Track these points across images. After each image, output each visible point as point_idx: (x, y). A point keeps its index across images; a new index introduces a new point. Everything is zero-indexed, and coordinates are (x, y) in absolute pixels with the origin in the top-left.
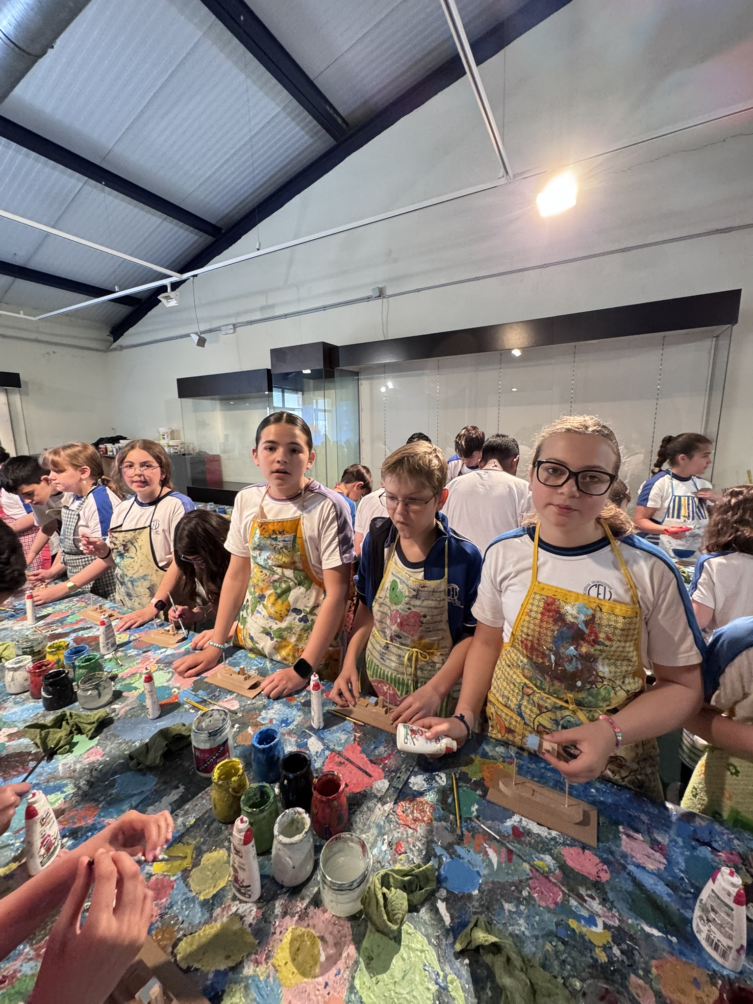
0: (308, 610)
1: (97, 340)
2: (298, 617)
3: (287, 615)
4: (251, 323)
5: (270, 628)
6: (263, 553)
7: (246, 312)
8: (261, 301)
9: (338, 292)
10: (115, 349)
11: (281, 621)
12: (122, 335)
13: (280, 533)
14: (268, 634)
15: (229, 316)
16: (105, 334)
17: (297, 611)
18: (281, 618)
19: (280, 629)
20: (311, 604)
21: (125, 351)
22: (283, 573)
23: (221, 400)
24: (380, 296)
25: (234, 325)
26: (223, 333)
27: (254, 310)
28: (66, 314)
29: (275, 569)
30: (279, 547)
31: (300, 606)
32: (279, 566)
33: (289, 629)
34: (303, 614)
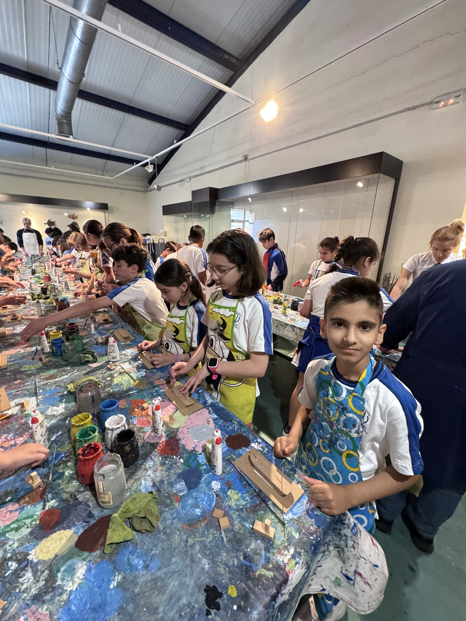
1: (141, 186)
4: (196, 176)
7: (195, 170)
8: (200, 164)
9: (230, 158)
10: (149, 191)
15: (188, 173)
16: (146, 183)
21: (152, 192)
24: (245, 160)
25: (190, 177)
26: (186, 182)
28: (126, 174)
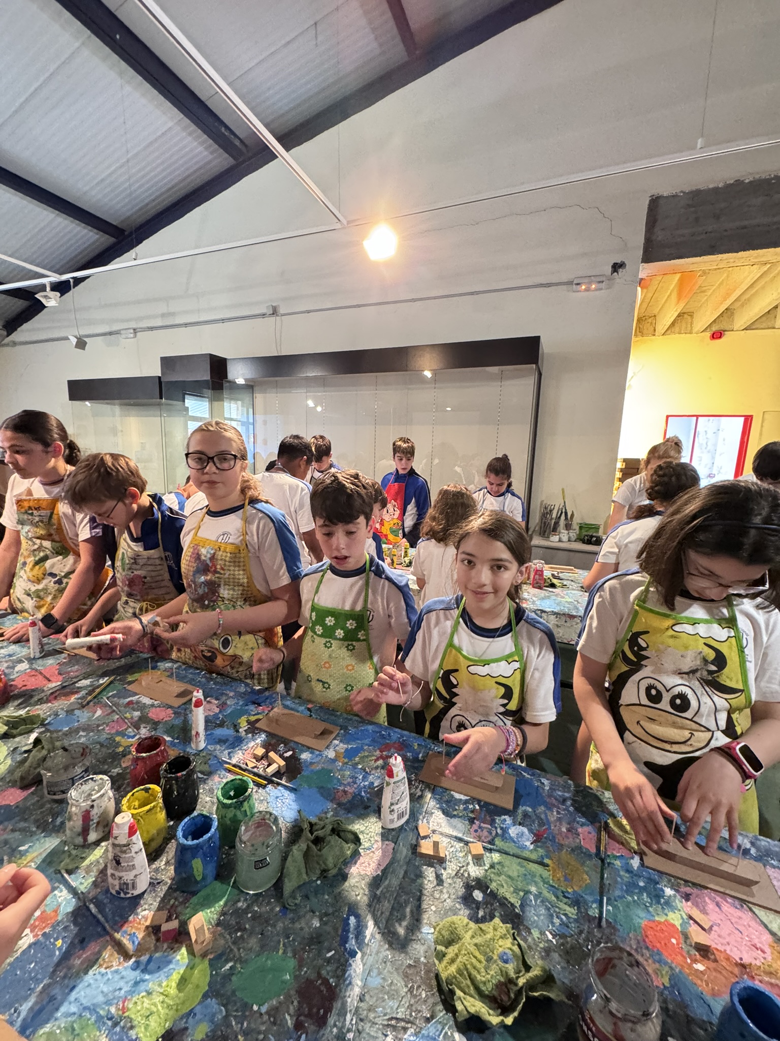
0: (63, 574)
2: (54, 580)
3: (43, 579)
4: (151, 329)
5: (29, 589)
6: (25, 527)
7: (149, 317)
8: (162, 308)
9: (236, 306)
10: (7, 345)
11: (38, 584)
12: (16, 330)
13: (36, 509)
14: (29, 595)
15: (130, 320)
17: (52, 575)
18: (39, 581)
19: (37, 591)
20: (66, 569)
21: (18, 348)
22: (41, 543)
23: (121, 405)
24: (273, 314)
25: (134, 330)
26: (123, 336)
27: (154, 317)
29: (34, 540)
30: (35, 521)
31: (55, 571)
32: (38, 538)
33: (45, 590)
34: (58, 577)
